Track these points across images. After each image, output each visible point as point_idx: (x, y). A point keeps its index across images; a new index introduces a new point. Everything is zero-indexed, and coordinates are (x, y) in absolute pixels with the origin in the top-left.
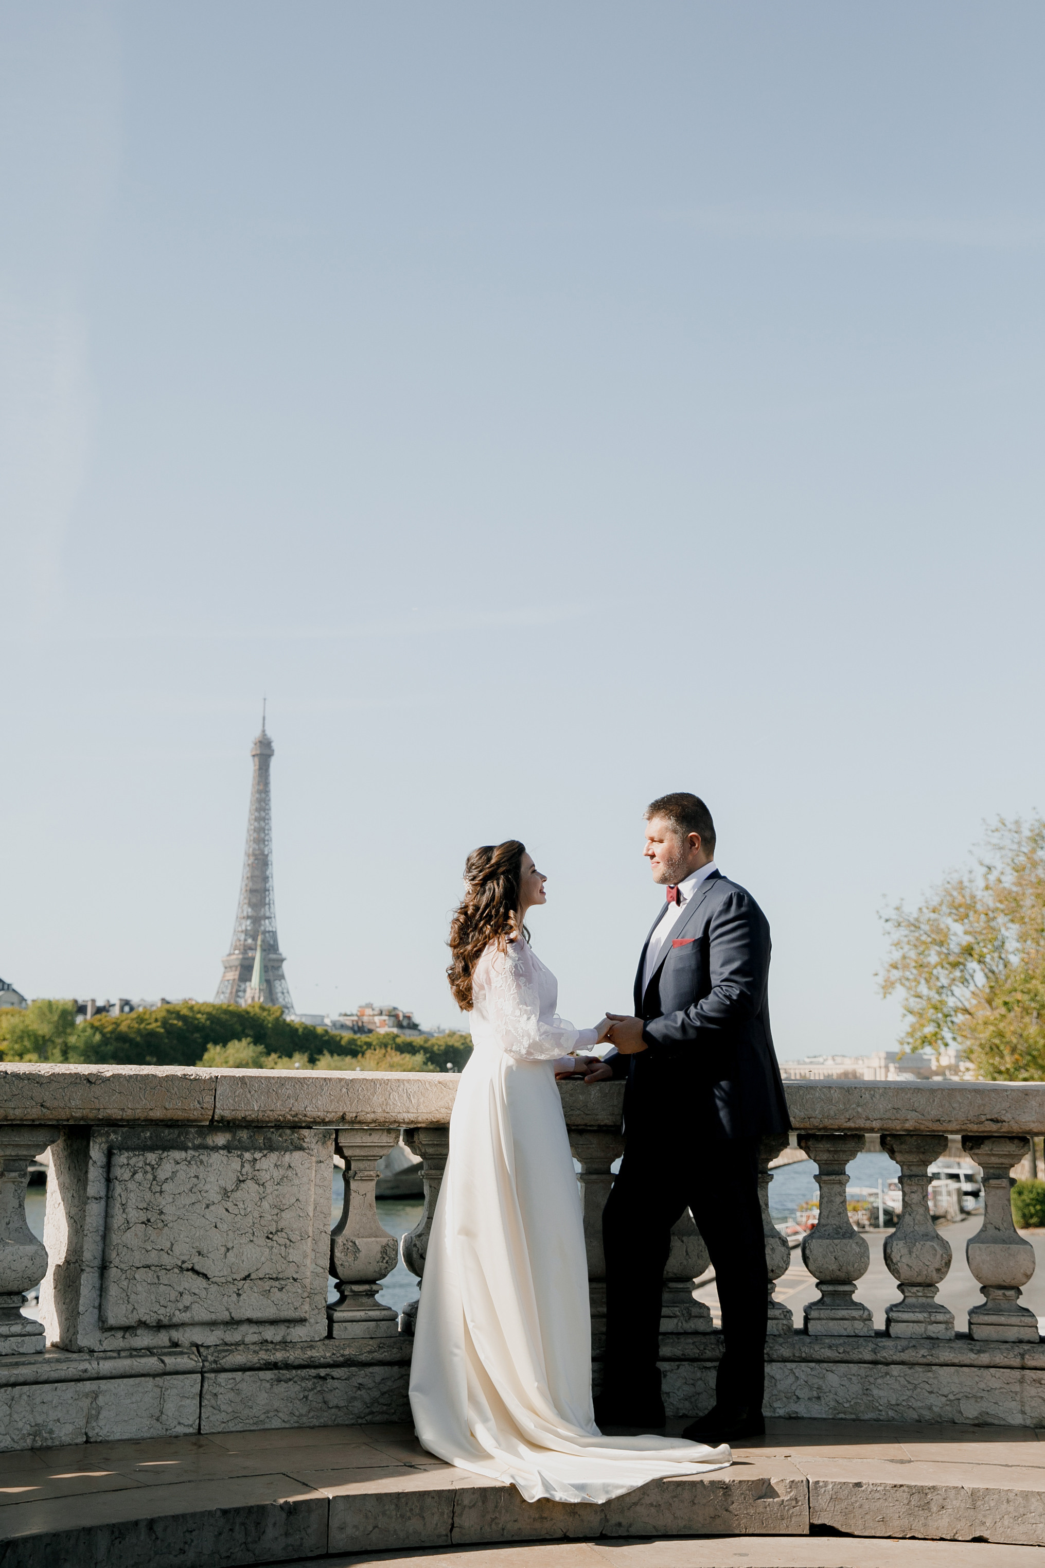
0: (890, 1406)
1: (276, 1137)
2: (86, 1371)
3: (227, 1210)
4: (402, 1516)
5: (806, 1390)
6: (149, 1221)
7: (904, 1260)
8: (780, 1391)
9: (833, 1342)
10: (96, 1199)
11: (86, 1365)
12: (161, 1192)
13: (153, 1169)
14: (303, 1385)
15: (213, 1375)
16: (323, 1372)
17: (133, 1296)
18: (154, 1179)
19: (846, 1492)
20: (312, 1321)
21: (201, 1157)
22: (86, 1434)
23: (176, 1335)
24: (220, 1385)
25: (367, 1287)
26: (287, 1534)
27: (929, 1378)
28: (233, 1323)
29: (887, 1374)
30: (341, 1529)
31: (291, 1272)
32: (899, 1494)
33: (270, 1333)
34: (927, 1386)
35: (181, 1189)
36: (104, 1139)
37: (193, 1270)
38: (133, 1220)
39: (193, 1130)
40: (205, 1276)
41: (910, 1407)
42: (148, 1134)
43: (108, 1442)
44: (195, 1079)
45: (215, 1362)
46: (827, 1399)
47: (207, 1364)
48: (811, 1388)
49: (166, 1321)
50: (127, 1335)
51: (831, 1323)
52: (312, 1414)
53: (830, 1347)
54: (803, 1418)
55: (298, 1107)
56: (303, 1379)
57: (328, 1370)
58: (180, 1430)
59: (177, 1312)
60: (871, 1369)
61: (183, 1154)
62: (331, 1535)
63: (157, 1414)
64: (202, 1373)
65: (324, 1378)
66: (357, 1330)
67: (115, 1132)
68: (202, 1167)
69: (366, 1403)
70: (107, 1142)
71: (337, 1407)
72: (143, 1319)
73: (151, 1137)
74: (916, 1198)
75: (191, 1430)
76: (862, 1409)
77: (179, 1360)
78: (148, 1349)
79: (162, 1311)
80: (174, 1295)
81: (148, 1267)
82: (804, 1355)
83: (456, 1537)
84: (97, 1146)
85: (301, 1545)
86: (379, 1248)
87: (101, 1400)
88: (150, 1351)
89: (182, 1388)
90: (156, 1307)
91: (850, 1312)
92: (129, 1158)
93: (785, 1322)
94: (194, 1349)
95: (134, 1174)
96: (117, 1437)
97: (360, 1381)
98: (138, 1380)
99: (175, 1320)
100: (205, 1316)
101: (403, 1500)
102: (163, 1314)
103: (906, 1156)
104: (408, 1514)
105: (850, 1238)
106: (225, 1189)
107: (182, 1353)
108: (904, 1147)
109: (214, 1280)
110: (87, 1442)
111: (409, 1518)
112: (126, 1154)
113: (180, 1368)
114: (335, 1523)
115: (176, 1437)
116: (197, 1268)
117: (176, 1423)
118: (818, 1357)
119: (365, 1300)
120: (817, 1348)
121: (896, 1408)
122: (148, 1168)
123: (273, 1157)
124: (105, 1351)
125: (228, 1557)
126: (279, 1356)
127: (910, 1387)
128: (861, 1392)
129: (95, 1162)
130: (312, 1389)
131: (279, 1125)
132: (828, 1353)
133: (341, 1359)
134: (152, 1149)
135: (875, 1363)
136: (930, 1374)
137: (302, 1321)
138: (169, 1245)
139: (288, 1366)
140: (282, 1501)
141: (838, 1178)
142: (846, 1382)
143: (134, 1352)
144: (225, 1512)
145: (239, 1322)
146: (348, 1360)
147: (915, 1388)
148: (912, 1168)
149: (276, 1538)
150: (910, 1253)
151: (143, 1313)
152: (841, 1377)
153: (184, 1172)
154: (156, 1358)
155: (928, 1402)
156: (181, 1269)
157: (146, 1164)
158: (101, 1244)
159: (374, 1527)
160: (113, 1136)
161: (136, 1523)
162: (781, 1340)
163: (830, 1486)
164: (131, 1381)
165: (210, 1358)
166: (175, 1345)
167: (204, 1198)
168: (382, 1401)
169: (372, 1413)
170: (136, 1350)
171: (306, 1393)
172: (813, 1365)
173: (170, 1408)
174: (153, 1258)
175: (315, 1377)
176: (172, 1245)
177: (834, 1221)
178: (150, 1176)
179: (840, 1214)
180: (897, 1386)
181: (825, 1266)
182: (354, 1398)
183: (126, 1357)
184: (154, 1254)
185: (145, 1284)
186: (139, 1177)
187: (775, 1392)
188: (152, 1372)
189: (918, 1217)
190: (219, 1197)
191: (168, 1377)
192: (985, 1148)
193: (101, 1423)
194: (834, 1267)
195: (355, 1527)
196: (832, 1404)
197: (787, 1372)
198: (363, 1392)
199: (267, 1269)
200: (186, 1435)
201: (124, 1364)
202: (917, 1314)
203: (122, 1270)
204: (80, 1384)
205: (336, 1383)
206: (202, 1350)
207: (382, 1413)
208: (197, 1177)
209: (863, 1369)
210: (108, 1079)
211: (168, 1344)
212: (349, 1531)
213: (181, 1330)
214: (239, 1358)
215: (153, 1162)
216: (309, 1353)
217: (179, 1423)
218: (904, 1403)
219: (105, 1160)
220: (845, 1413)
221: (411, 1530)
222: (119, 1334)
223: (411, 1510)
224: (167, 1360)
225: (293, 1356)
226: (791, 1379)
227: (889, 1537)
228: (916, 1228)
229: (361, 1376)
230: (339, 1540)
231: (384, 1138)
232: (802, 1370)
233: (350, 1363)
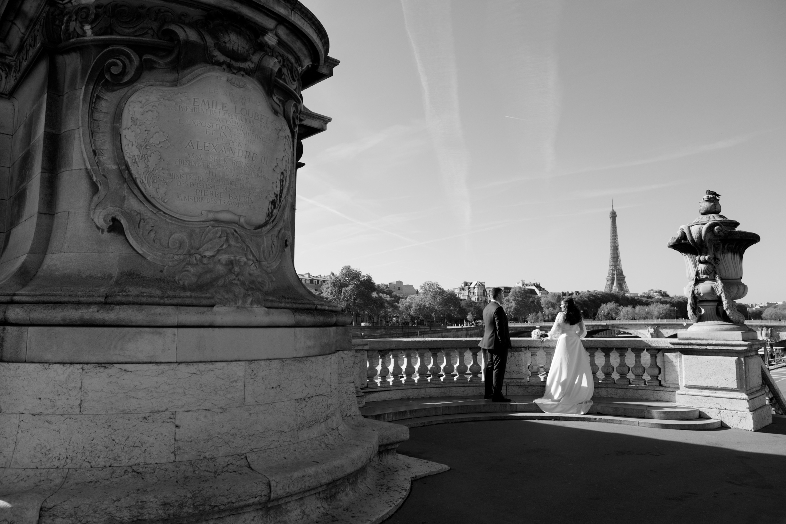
1: (517, 349)
9: (621, 385)
16: (527, 387)
20: (527, 379)
24: (509, 388)
25: (536, 374)
26: (510, 408)
28: (511, 379)
31: (521, 371)
33: (518, 381)
41: (633, 396)
46: (618, 395)
47: (507, 384)
48: (615, 393)
51: (622, 382)
52: (525, 393)
55: (520, 345)
66: (534, 381)
69: (534, 392)
71: (530, 392)
74: (637, 360)
76: (624, 396)
83: (538, 411)
85: (513, 410)
86: (537, 368)
91: (625, 380)
93: (612, 382)
105: (626, 367)
108: (635, 351)
114: (518, 407)
123: (517, 353)
126: (519, 384)
127: (633, 393)
128: (624, 394)
130: (525, 389)
131: (518, 347)
132: (618, 387)
135: (627, 389)
136: (637, 391)
137: (523, 379)
139: (521, 386)
141: (623, 357)
145: (513, 379)
148: (637, 355)
150: (635, 370)
152: (620, 391)
155: (636, 395)
175: (525, 387)
179: (624, 363)
181: (621, 372)
182: (532, 391)
189: (638, 363)
192: (649, 351)
194: (623, 372)
197: (610, 390)
198: (534, 390)
199: (517, 370)
202: (637, 380)
205: (529, 389)
214: (512, 384)
216: (524, 384)
225: (521, 384)
229: (534, 388)
230: (518, 410)
231: (537, 349)
232: (613, 390)
233: (531, 386)
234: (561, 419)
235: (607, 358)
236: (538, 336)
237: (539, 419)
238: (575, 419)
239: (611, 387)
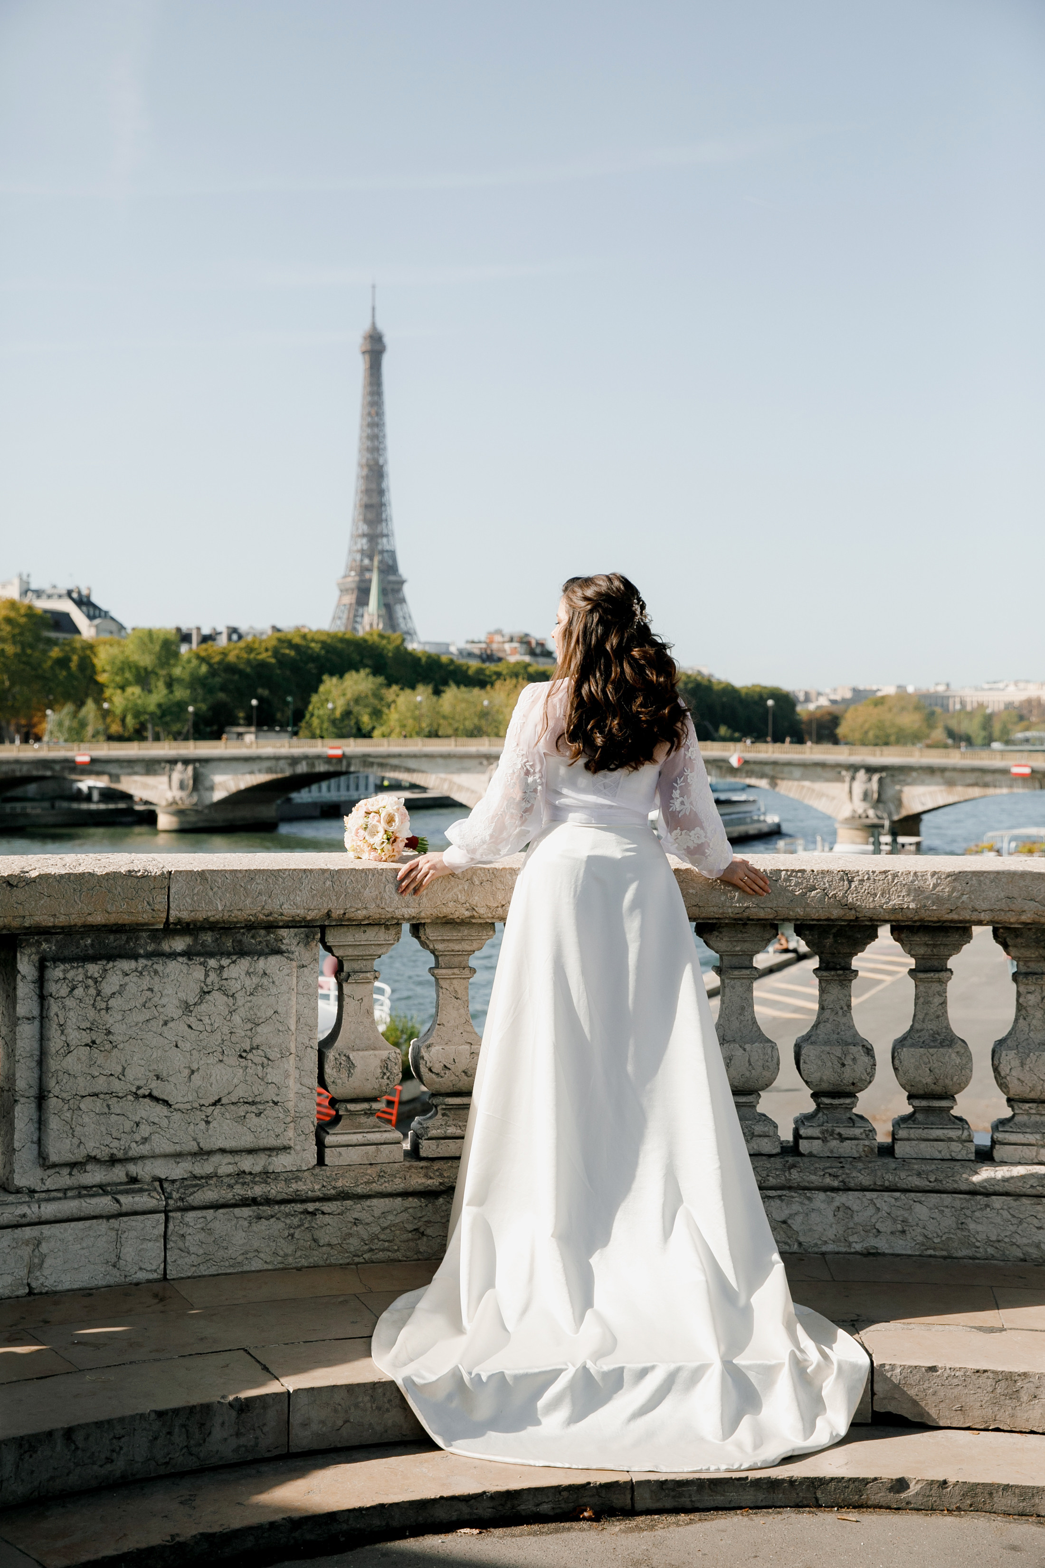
0: (989, 1242)
1: (248, 940)
2: (24, 1216)
3: (190, 1026)
4: (379, 1408)
5: (889, 1222)
6: (94, 1042)
7: (1014, 1073)
8: (856, 1224)
9: (924, 1168)
10: (28, 1019)
11: (25, 1209)
12: (107, 1009)
13: (96, 982)
14: (288, 1221)
15: (179, 1214)
16: (311, 1207)
17: (78, 1129)
18: (98, 994)
19: (917, 1377)
20: (298, 1148)
21: (155, 966)
22: (29, 1285)
23: (133, 1169)
24: (187, 1225)
25: (365, 1106)
26: (238, 1434)
27: (1038, 1212)
28: (202, 1153)
29: (987, 1206)
30: (305, 1425)
31: (270, 1094)
32: (983, 1380)
33: (247, 1163)
34: (1035, 1222)
35: (132, 1004)
36: (34, 950)
37: (150, 1096)
38: (73, 1043)
39: (144, 934)
40: (166, 1103)
41: (1014, 1244)
42: (89, 941)
43: (55, 1293)
44: (143, 877)
45: (181, 1199)
46: (914, 1233)
47: (171, 1202)
48: (895, 1221)
49: (120, 1155)
50: (75, 1172)
51: (923, 1145)
52: (299, 1253)
53: (919, 1174)
54: (884, 1254)
55: (273, 905)
56: (288, 1215)
57: (317, 1205)
58: (142, 1276)
59: (134, 1145)
60: (968, 1201)
61: (133, 964)
62: (293, 1432)
63: (114, 1259)
64: (166, 1212)
65: (313, 1214)
66: (354, 1156)
67: (47, 941)
68: (156, 978)
69: (363, 1240)
70: (38, 953)
71: (329, 1245)
72: (93, 1154)
73: (92, 945)
75: (155, 1276)
76: (955, 1245)
77: (137, 1199)
78: (101, 1186)
79: (115, 1143)
80: (128, 1125)
81: (96, 1095)
82: (887, 1184)
84: (26, 959)
85: (256, 1445)
86: (378, 1062)
87: (44, 1248)
88: (103, 1189)
89: (143, 1229)
90: (108, 1140)
91: (945, 1131)
92: (65, 971)
93: (867, 1143)
94: (157, 1184)
95: (73, 989)
96: (67, 1286)
97: (356, 1215)
98: (88, 1223)
99: (131, 1154)
100: (169, 1148)
101: (380, 1391)
102: (116, 1148)
103: (1022, 951)
104: (387, 1406)
105: (950, 1046)
106: (186, 1002)
107: (141, 1190)
108: (1019, 940)
109: (177, 1106)
110: (31, 1293)
111: (388, 1410)
112: (62, 967)
113: (139, 1208)
114: (296, 1419)
115: (137, 1284)
116: (155, 1093)
117: (136, 1268)
118: (905, 1186)
119: (363, 1119)
120: (903, 1175)
121: (996, 1245)
122: (90, 982)
123: (244, 963)
124: (48, 1191)
125: (167, 1463)
126: (258, 1191)
127: (1014, 1221)
128: (954, 1226)
129: (24, 977)
130: (299, 1226)
131: (251, 926)
132: (916, 1182)
133: (333, 1192)
134: (94, 959)
136: (1039, 1208)
137: (286, 1148)
138: (120, 1069)
139: (268, 1201)
140: (231, 1398)
141: (937, 975)
142: (937, 1214)
143: (84, 1191)
144: (160, 1414)
145: (210, 1153)
146: (343, 1192)
147: (1021, 1222)
148: (1030, 964)
149: (226, 1439)
150: (1022, 1064)
151: (92, 1147)
152: (931, 1209)
153: (134, 985)
154: (110, 1197)
155: (1036, 1239)
156: (136, 1096)
157: (87, 977)
158: (36, 1070)
159: (346, 1422)
160: (45, 946)
161: (50, 1434)
162: (860, 1165)
163: (898, 1370)
164: (80, 1224)
165: (175, 1195)
166: (134, 1180)
167: (160, 1013)
168: (382, 1237)
169: (371, 1250)
170: (85, 1188)
171: (292, 1231)
172: (897, 1194)
173: (129, 1252)
174: (101, 1084)
175: (302, 1213)
176: (124, 1069)
177: (931, 1026)
178: (92, 991)
179: (938, 1017)
180: (998, 1220)
181: (917, 1080)
182: (350, 1235)
183: (73, 1198)
184: (102, 1080)
185: (92, 1114)
186: (80, 992)
187: (851, 1225)
188: (105, 1213)
189: (1034, 1022)
190: (180, 1012)
191: (125, 1219)
193: (46, 1272)
194: (929, 1080)
195: (323, 1422)
196: (920, 1239)
197: (866, 1203)
198: (360, 1228)
199: (241, 1092)
200: (149, 1281)
201: (71, 1206)
202: (1027, 1136)
203: (63, 1100)
204: (18, 1231)
205: (327, 1219)
206: (166, 1185)
207: (383, 1250)
208: (151, 990)
209: (958, 1201)
210: (34, 880)
211: (124, 1179)
212: (315, 1427)
213: (140, 1162)
214: (209, 1195)
215: (96, 975)
216: (294, 1186)
217: (141, 1269)
218: (1007, 1240)
219: (36, 974)
220: (934, 1249)
221: (390, 1423)
222: (65, 1171)
223: (390, 1401)
224: (122, 1199)
225: (275, 1190)
226: (871, 1210)
227: (969, 1429)
228: (1032, 1034)
229: (357, 1210)
230: (302, 1438)
231: (382, 935)
232: (885, 1200)
233: (343, 1196)
234: (644, 1500)
235: (835, 991)
236: (392, 839)
237: (483, 1524)
238: (748, 1497)
239: (866, 1181)
